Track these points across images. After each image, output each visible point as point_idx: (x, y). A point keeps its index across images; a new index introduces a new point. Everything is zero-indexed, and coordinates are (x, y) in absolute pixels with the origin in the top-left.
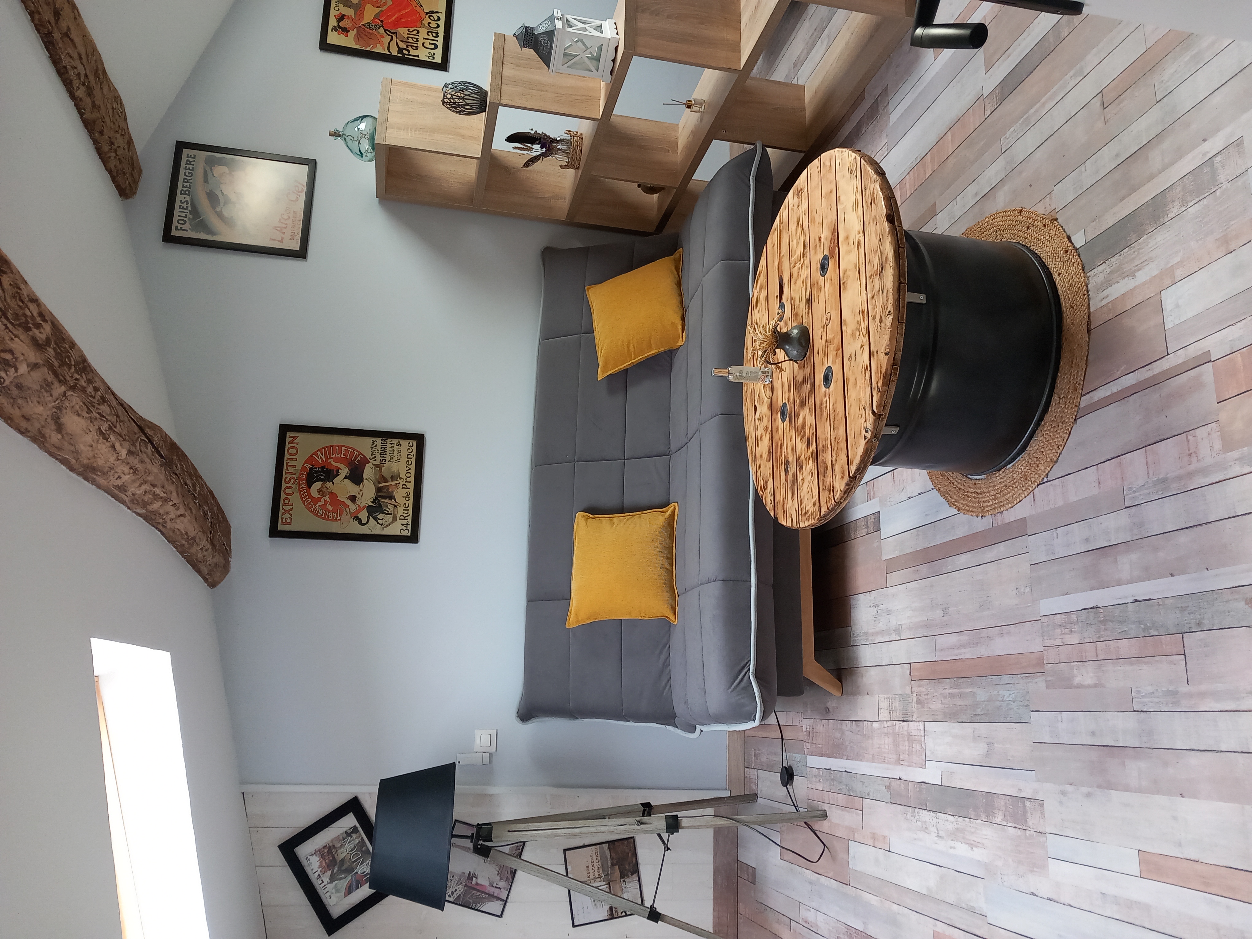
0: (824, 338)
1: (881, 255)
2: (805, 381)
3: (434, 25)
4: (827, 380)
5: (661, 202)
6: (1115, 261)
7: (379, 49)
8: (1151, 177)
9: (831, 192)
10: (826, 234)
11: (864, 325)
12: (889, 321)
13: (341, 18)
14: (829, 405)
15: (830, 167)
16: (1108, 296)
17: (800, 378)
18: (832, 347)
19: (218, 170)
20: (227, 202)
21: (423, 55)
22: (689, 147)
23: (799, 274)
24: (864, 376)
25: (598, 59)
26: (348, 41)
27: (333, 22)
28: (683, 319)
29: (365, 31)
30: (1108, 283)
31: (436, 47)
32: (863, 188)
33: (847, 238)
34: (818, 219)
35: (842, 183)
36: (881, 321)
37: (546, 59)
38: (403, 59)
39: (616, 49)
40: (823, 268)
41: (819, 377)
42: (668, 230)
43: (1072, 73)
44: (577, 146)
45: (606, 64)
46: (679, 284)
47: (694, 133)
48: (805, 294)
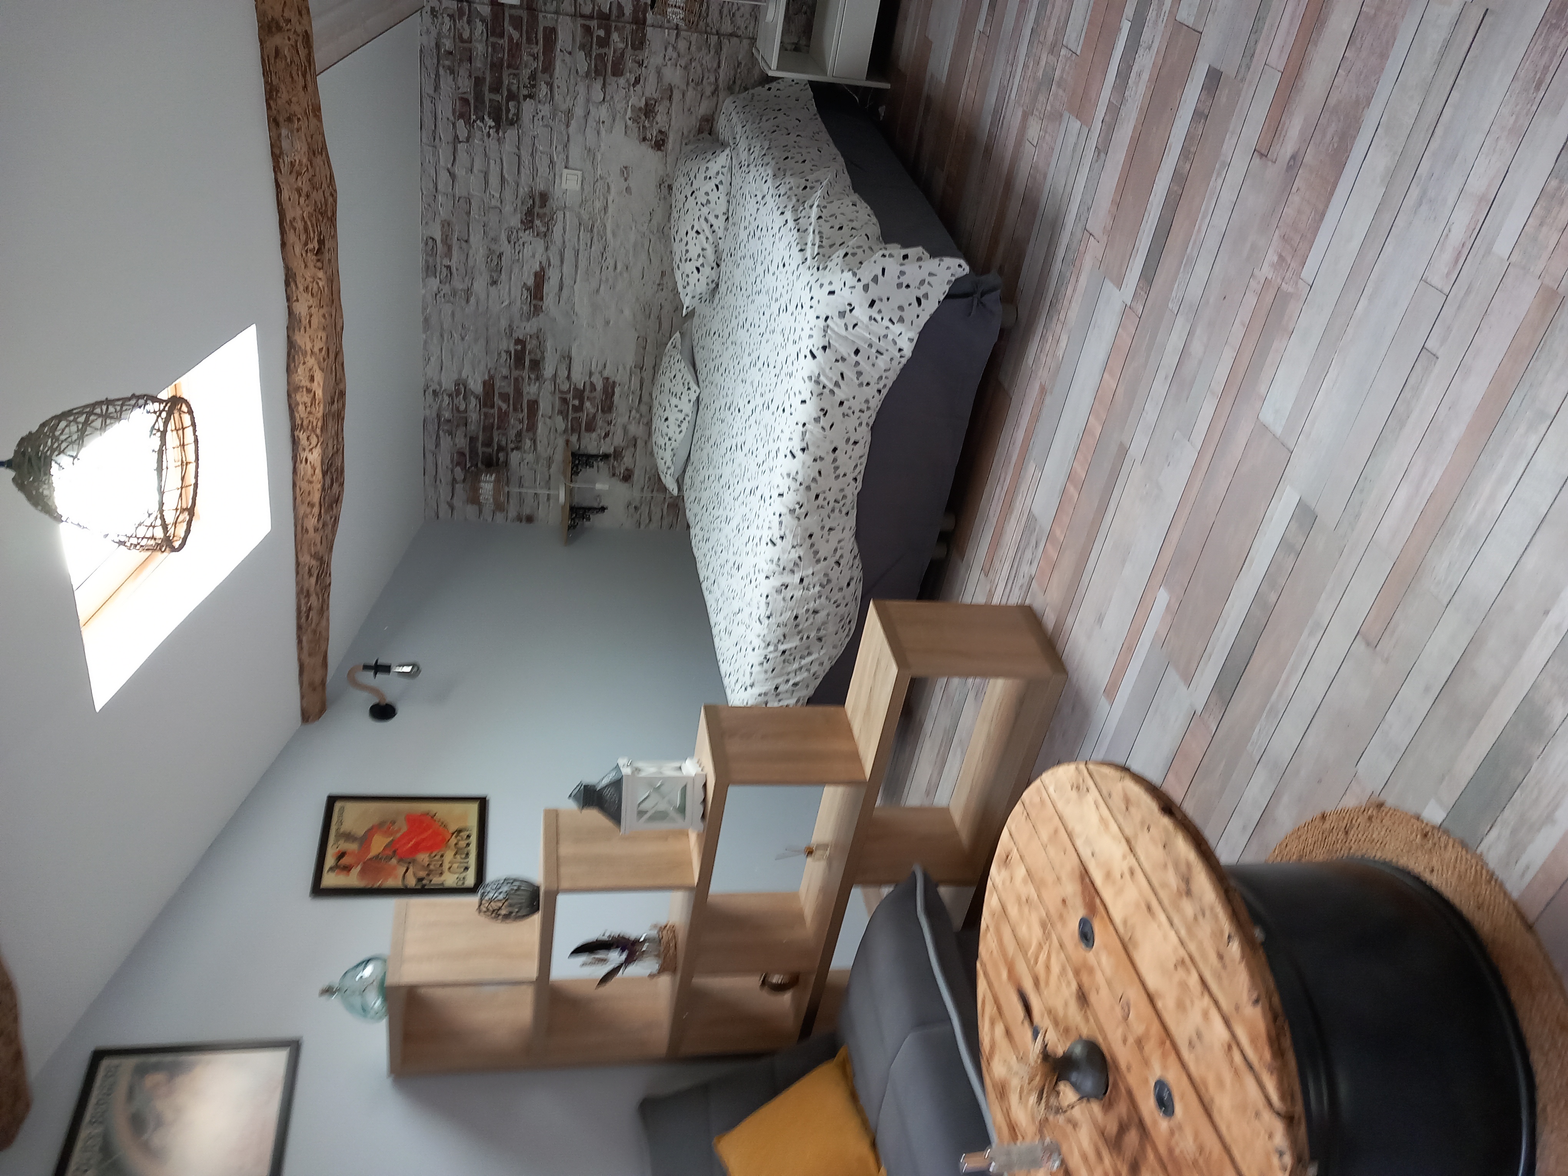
0: (1131, 1040)
1: (1176, 866)
2: (1123, 1129)
3: (462, 844)
4: (1165, 1103)
5: (796, 1001)
6: (1509, 815)
7: (391, 883)
8: (1495, 690)
9: (1056, 831)
10: (1071, 889)
11: (1194, 979)
12: (1235, 948)
13: (341, 855)
14: (1186, 1145)
15: (1042, 801)
16: (1527, 867)
17: (1112, 1128)
18: (1151, 1047)
19: (152, 1080)
20: (160, 1123)
21: (450, 880)
22: (820, 911)
23: (1048, 967)
24: (1232, 1062)
25: (682, 810)
26: (352, 880)
27: (330, 861)
28: (874, 1145)
29: (372, 866)
30: (1516, 848)
31: (466, 869)
32: (1106, 798)
33: (1108, 875)
34: (1050, 878)
35: (1069, 812)
36: (1221, 957)
37: (615, 815)
38: (423, 890)
39: (705, 785)
40: (1086, 936)
41: (1148, 1105)
42: (819, 1030)
43: (1306, 632)
44: (668, 943)
45: (694, 809)
46: (854, 1096)
47: (824, 890)
48: (1069, 991)
